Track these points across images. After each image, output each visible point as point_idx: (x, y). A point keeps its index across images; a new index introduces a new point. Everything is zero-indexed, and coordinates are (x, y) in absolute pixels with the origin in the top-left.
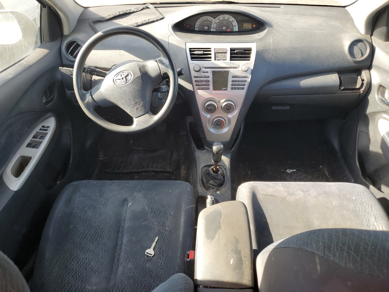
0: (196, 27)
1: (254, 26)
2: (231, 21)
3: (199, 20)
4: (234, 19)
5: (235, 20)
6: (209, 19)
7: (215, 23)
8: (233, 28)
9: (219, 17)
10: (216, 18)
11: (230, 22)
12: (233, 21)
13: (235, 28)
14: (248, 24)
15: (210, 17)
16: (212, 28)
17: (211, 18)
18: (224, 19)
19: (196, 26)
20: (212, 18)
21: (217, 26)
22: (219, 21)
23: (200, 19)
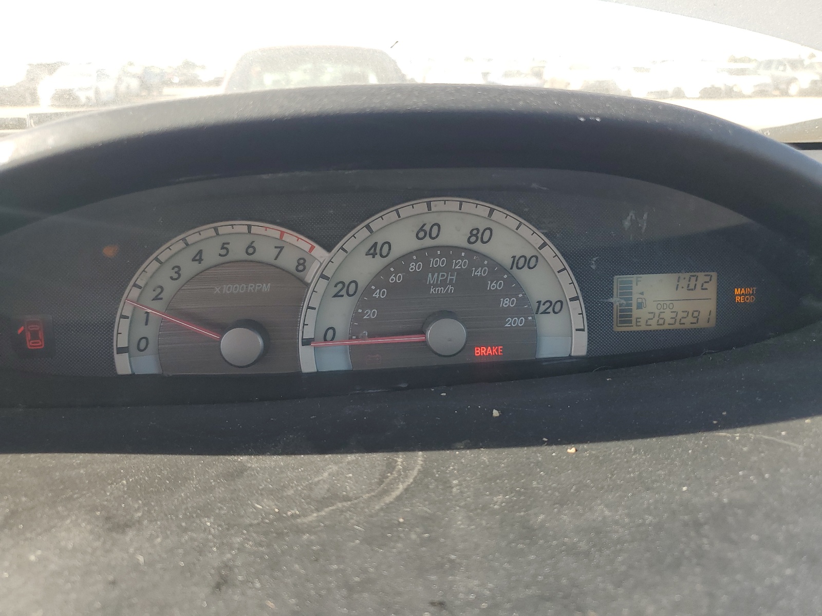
0: (122, 341)
1: (741, 294)
2: (507, 262)
3: (150, 266)
4: (537, 239)
5: (550, 252)
6: (265, 252)
7: (343, 289)
8: (532, 334)
9: (376, 223)
10: (350, 242)
11: (497, 269)
12: (529, 262)
13: (549, 324)
14: (684, 283)
15: (273, 231)
16: (307, 342)
17: (291, 237)
18: (428, 242)
19: (123, 327)
20: (304, 244)
21: (356, 318)
22: (377, 263)
23: (164, 253)
